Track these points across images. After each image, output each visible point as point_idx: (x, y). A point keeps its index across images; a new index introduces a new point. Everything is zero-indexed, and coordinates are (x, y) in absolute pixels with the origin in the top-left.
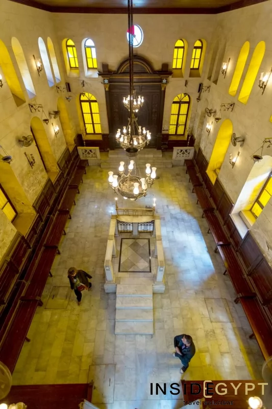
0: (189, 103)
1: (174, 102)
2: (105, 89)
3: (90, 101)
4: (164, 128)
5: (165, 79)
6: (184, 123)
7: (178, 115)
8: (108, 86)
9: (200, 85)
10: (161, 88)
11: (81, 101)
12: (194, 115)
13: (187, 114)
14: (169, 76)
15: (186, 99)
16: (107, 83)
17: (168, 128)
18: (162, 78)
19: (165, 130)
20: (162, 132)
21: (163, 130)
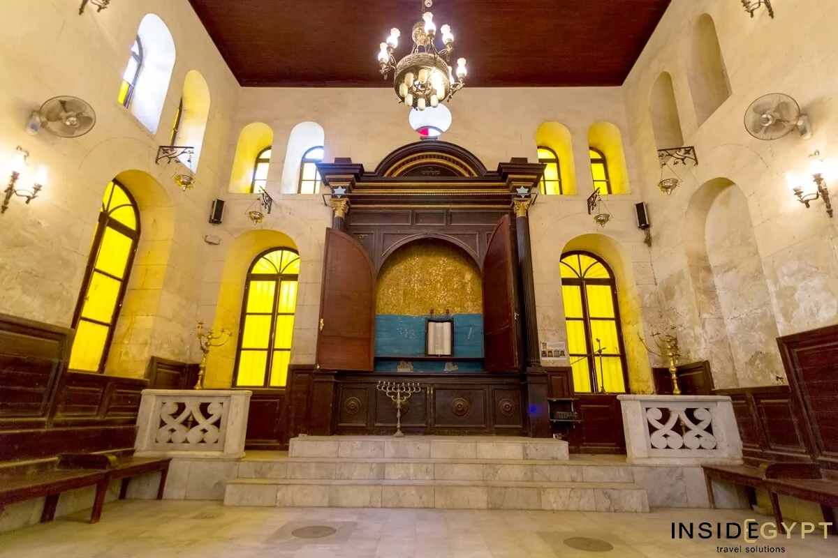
0: (611, 282)
1: (566, 282)
2: (334, 215)
3: (279, 278)
4: (544, 344)
5: (525, 187)
6: (617, 352)
7: (586, 319)
8: (344, 203)
9: (640, 208)
10: (513, 215)
11: (251, 277)
12: (653, 297)
13: (618, 319)
14: (535, 177)
15: (599, 272)
16: (342, 196)
17: (562, 343)
18: (515, 184)
19: (550, 352)
20: (543, 359)
21: (544, 353)
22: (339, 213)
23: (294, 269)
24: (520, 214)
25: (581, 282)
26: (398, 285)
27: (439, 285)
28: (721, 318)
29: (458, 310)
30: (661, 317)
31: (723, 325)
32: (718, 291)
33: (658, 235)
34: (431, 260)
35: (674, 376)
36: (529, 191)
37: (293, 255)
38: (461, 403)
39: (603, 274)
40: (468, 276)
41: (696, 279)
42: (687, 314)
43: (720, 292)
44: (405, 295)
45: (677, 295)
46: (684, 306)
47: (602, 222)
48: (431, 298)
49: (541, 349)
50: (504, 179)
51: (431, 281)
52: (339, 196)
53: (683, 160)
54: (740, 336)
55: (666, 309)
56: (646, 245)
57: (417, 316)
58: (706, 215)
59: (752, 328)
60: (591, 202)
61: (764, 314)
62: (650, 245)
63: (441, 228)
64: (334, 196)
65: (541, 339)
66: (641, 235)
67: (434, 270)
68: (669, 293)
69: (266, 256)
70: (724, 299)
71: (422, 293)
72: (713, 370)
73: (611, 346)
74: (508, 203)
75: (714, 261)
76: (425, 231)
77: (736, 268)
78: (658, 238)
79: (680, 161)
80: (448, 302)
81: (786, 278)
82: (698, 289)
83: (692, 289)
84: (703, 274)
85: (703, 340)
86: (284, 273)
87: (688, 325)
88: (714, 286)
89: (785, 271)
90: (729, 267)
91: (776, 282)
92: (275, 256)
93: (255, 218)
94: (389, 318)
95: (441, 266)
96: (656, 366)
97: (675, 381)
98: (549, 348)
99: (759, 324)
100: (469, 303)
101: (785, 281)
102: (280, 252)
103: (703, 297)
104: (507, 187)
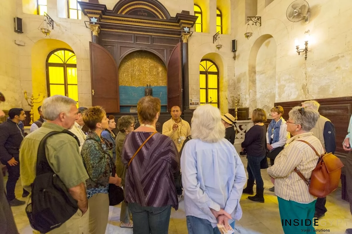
0: (217, 73)
1: (201, 73)
2: (92, 34)
3: (65, 66)
4: (191, 100)
5: (188, 28)
6: (216, 102)
7: (207, 89)
8: (97, 27)
9: (234, 42)
10: (182, 41)
11: (48, 65)
12: (233, 81)
13: (218, 89)
14: (192, 22)
15: (214, 69)
16: (96, 23)
17: (198, 100)
18: (183, 25)
19: (193, 103)
20: (190, 106)
21: (191, 103)
22: (95, 33)
23: (73, 61)
24: (185, 41)
25: (206, 73)
26: (128, 72)
27: (147, 72)
28: (256, 92)
29: (156, 84)
30: (234, 89)
31: (256, 94)
32: (257, 81)
33: (239, 56)
34: (143, 60)
35: (236, 113)
36: (189, 30)
37: (71, 54)
38: (158, 124)
39: (215, 70)
40: (160, 69)
41: (250, 76)
42: (244, 90)
43: (257, 82)
44: (132, 77)
45: (242, 82)
46: (244, 86)
47: (219, 48)
48: (143, 79)
49: (190, 102)
50: (178, 22)
51: (143, 71)
52: (94, 23)
53: (256, 23)
54: (261, 99)
55: (237, 86)
56: (233, 59)
57: (137, 87)
58: (259, 49)
59: (266, 96)
60: (215, 38)
61: (271, 92)
62: (235, 59)
63: (148, 46)
64: (91, 23)
65: (190, 98)
66: (232, 54)
67: (144, 65)
68: (239, 81)
69: (56, 53)
70: (258, 84)
71: (139, 76)
72: (250, 111)
73: (215, 100)
74: (180, 35)
75: (258, 69)
76: (141, 47)
77: (265, 73)
78: (239, 57)
79: (255, 23)
80: (152, 81)
81: (283, 81)
82: (250, 80)
83: (248, 80)
84: (253, 74)
85: (248, 100)
86: (67, 63)
87: (244, 94)
88: (256, 79)
89: (283, 78)
90: (262, 73)
91: (279, 82)
92: (60, 53)
93: (45, 32)
94: (125, 87)
95: (148, 63)
96: (230, 108)
97: (236, 114)
98: (193, 102)
99: (268, 95)
100: (161, 81)
101: (283, 83)
102: (63, 51)
103: (251, 83)
104: (179, 26)
